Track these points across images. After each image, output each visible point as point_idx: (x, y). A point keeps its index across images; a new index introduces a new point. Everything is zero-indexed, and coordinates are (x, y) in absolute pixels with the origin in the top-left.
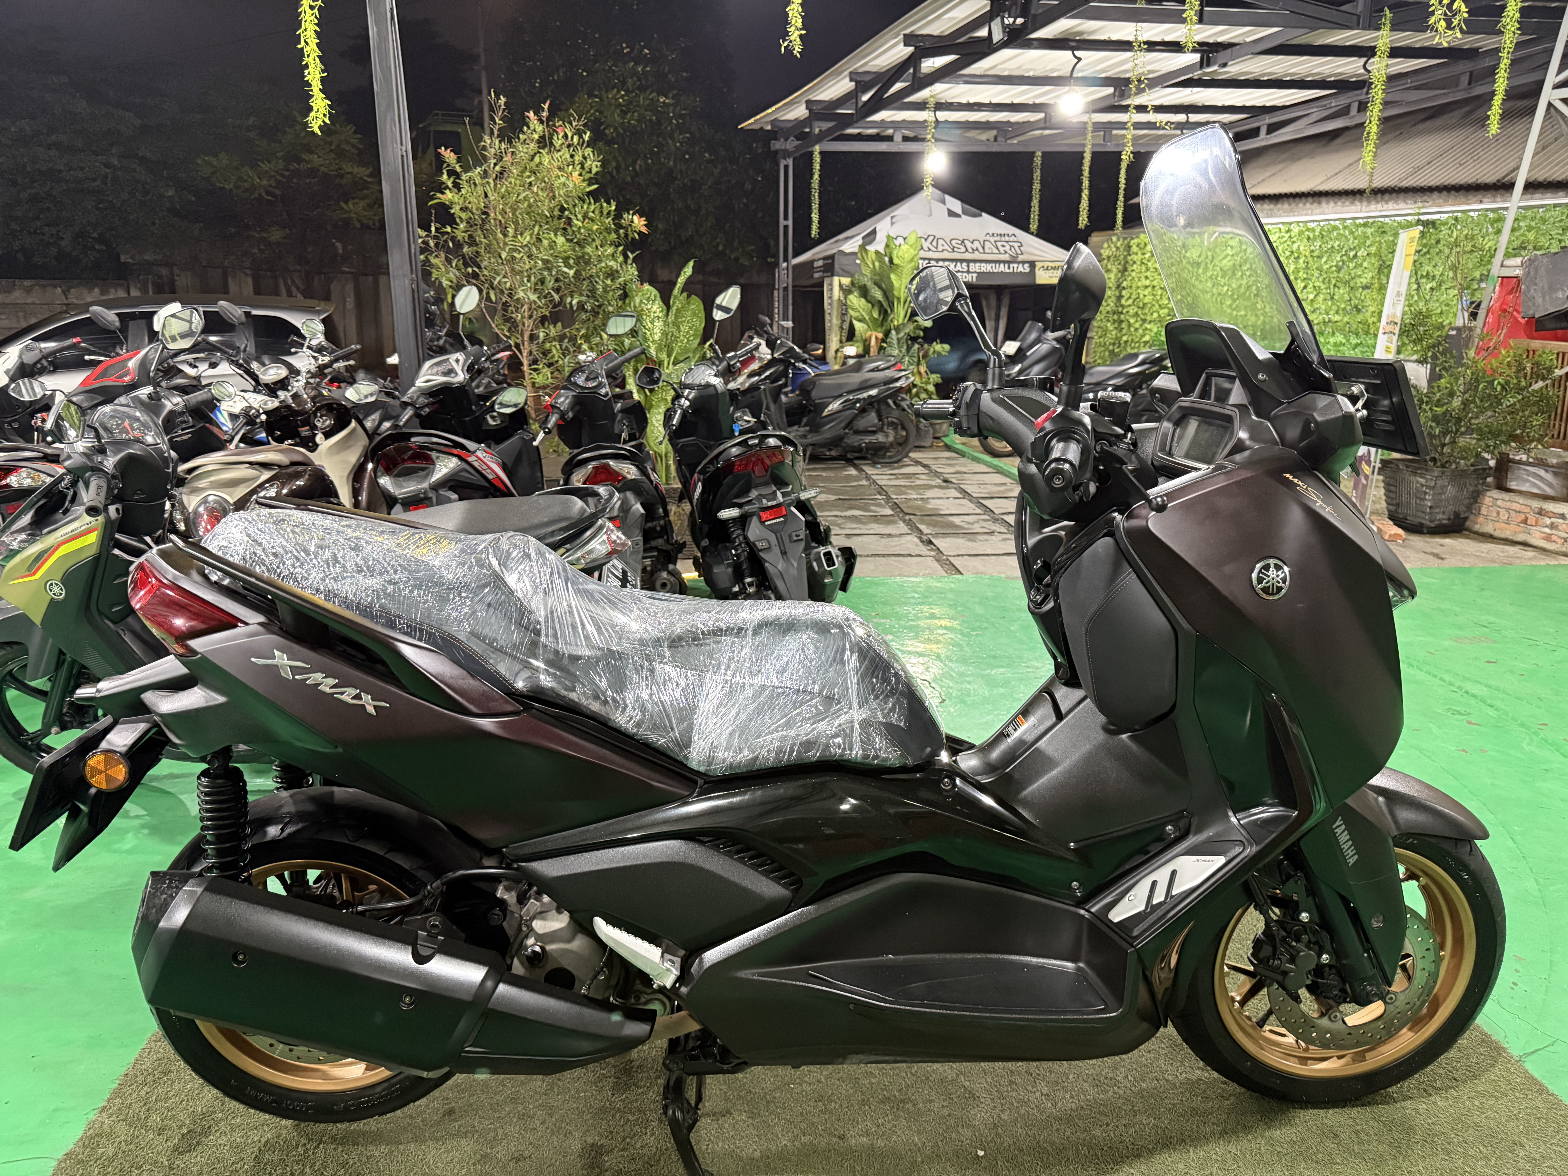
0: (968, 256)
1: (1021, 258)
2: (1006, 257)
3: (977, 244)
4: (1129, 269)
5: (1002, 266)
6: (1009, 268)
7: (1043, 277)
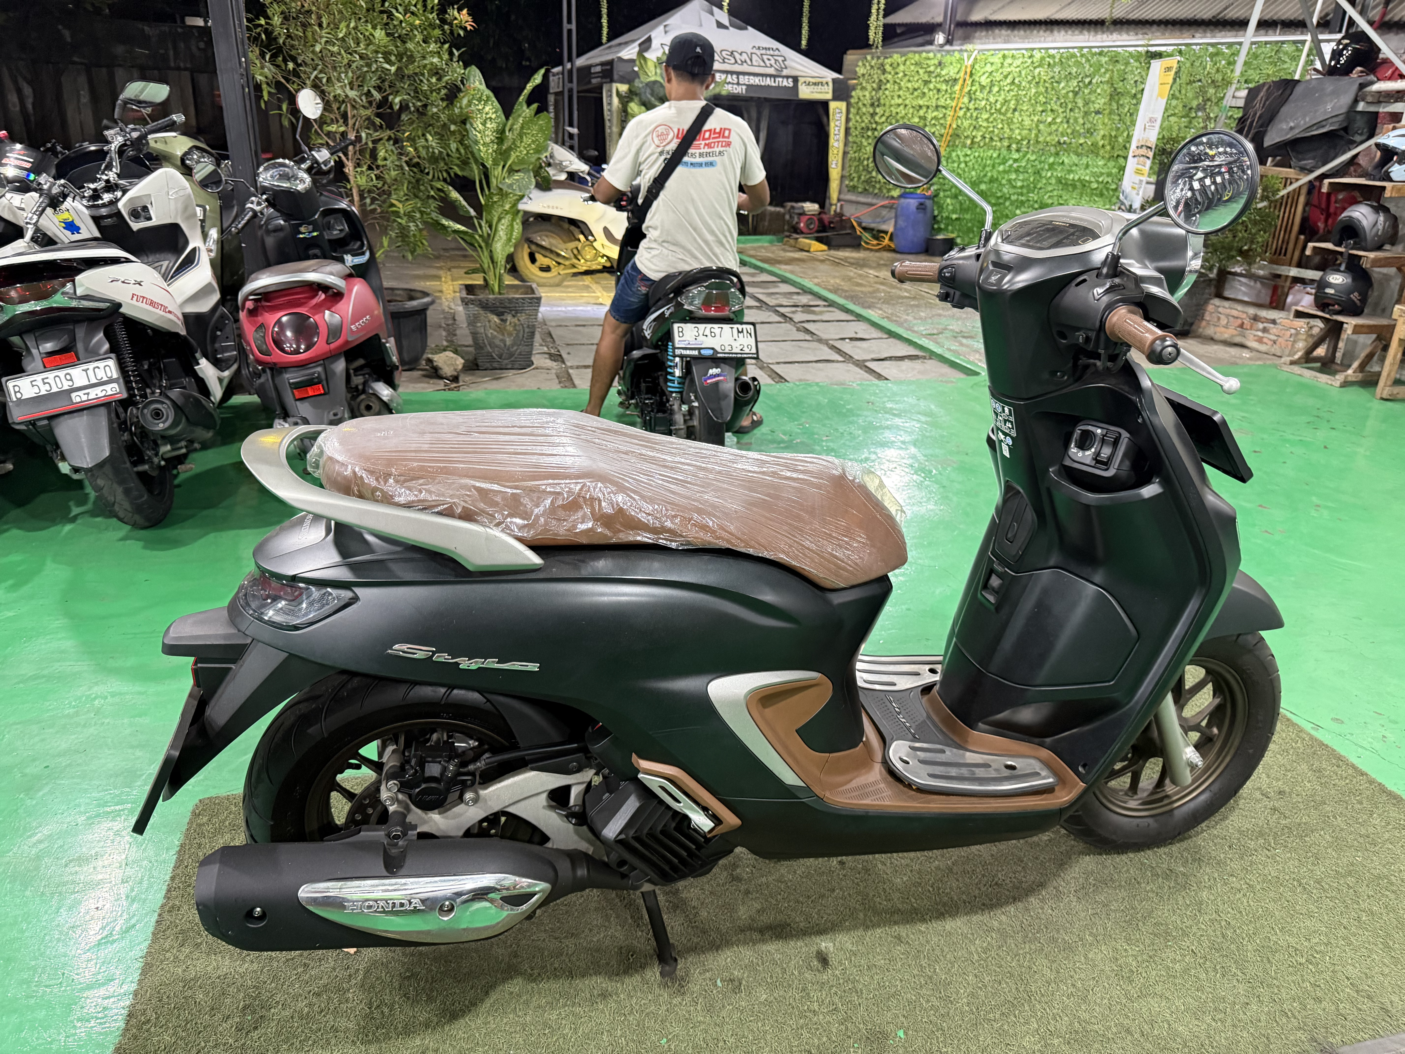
0: (737, 68)
1: (785, 72)
2: (772, 71)
3: (745, 57)
4: (883, 87)
5: (768, 79)
6: (774, 82)
7: (805, 93)
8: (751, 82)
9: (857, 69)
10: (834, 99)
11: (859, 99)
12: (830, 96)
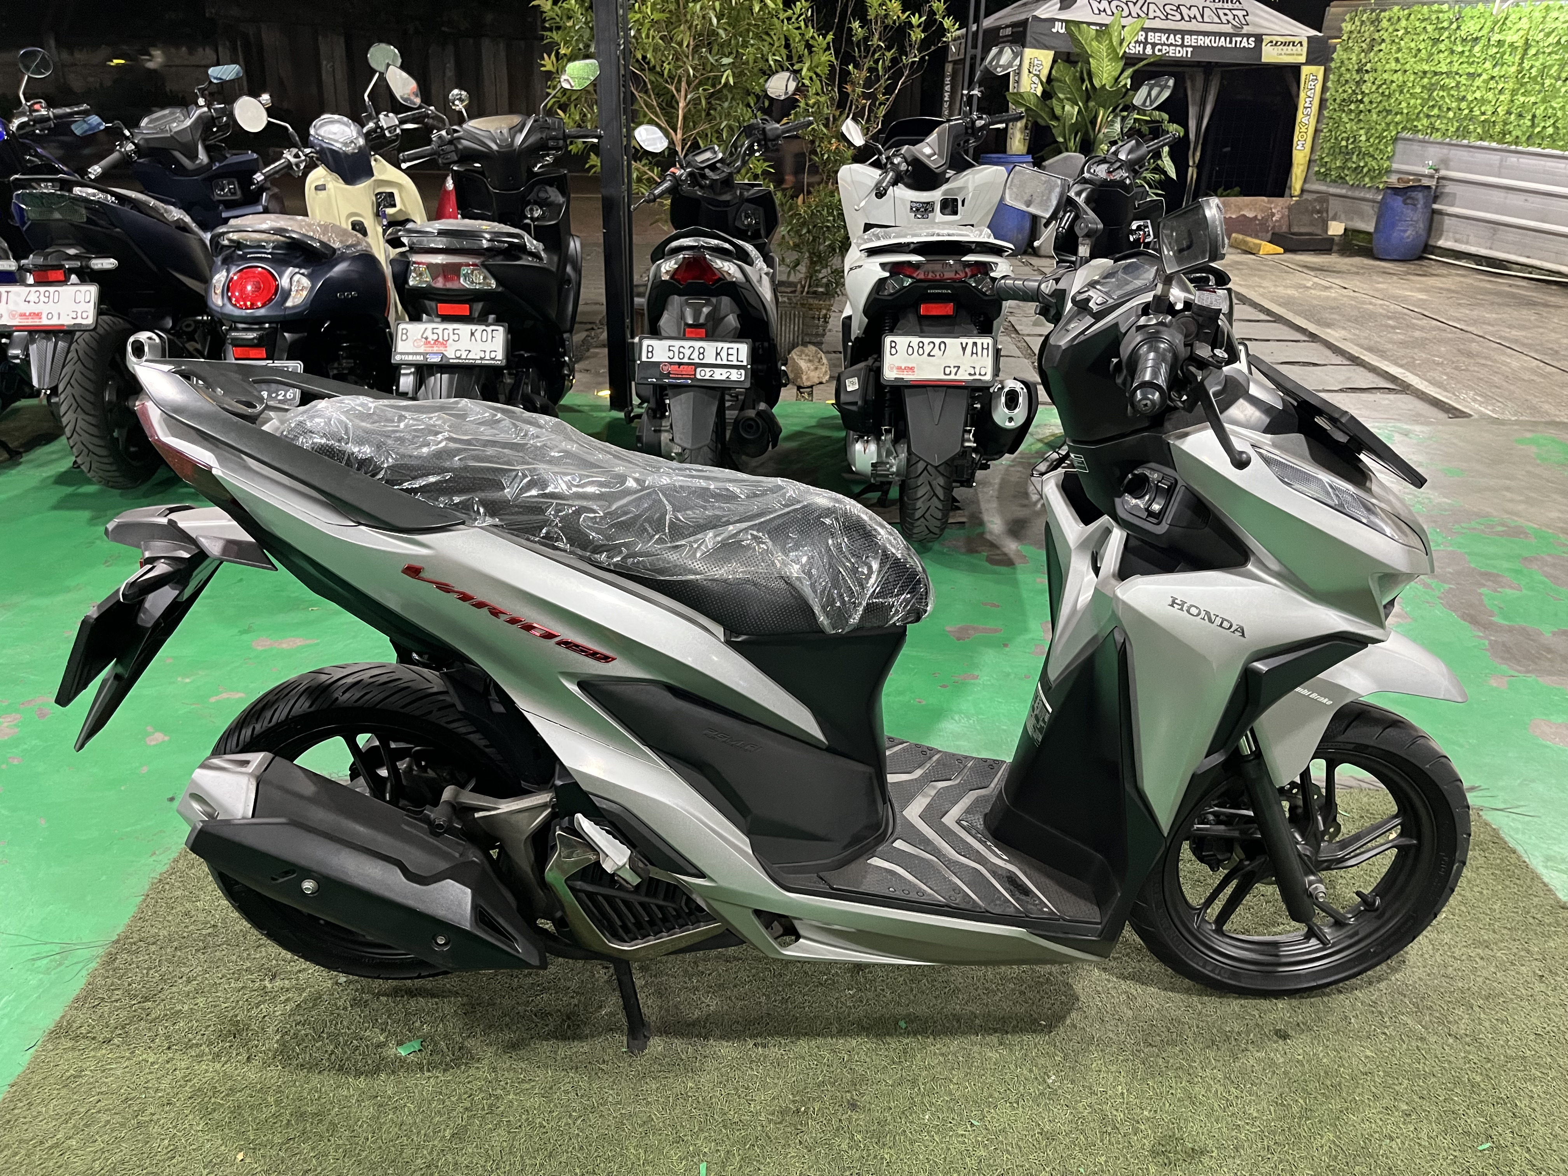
0: (1183, 26)
1: (1245, 30)
2: (1228, 29)
3: (1194, 11)
4: (1375, 49)
5: (1223, 39)
6: (1231, 42)
7: (1270, 55)
8: (1200, 43)
9: (1343, 25)
10: (1309, 62)
11: (1342, 62)
12: (1302, 59)
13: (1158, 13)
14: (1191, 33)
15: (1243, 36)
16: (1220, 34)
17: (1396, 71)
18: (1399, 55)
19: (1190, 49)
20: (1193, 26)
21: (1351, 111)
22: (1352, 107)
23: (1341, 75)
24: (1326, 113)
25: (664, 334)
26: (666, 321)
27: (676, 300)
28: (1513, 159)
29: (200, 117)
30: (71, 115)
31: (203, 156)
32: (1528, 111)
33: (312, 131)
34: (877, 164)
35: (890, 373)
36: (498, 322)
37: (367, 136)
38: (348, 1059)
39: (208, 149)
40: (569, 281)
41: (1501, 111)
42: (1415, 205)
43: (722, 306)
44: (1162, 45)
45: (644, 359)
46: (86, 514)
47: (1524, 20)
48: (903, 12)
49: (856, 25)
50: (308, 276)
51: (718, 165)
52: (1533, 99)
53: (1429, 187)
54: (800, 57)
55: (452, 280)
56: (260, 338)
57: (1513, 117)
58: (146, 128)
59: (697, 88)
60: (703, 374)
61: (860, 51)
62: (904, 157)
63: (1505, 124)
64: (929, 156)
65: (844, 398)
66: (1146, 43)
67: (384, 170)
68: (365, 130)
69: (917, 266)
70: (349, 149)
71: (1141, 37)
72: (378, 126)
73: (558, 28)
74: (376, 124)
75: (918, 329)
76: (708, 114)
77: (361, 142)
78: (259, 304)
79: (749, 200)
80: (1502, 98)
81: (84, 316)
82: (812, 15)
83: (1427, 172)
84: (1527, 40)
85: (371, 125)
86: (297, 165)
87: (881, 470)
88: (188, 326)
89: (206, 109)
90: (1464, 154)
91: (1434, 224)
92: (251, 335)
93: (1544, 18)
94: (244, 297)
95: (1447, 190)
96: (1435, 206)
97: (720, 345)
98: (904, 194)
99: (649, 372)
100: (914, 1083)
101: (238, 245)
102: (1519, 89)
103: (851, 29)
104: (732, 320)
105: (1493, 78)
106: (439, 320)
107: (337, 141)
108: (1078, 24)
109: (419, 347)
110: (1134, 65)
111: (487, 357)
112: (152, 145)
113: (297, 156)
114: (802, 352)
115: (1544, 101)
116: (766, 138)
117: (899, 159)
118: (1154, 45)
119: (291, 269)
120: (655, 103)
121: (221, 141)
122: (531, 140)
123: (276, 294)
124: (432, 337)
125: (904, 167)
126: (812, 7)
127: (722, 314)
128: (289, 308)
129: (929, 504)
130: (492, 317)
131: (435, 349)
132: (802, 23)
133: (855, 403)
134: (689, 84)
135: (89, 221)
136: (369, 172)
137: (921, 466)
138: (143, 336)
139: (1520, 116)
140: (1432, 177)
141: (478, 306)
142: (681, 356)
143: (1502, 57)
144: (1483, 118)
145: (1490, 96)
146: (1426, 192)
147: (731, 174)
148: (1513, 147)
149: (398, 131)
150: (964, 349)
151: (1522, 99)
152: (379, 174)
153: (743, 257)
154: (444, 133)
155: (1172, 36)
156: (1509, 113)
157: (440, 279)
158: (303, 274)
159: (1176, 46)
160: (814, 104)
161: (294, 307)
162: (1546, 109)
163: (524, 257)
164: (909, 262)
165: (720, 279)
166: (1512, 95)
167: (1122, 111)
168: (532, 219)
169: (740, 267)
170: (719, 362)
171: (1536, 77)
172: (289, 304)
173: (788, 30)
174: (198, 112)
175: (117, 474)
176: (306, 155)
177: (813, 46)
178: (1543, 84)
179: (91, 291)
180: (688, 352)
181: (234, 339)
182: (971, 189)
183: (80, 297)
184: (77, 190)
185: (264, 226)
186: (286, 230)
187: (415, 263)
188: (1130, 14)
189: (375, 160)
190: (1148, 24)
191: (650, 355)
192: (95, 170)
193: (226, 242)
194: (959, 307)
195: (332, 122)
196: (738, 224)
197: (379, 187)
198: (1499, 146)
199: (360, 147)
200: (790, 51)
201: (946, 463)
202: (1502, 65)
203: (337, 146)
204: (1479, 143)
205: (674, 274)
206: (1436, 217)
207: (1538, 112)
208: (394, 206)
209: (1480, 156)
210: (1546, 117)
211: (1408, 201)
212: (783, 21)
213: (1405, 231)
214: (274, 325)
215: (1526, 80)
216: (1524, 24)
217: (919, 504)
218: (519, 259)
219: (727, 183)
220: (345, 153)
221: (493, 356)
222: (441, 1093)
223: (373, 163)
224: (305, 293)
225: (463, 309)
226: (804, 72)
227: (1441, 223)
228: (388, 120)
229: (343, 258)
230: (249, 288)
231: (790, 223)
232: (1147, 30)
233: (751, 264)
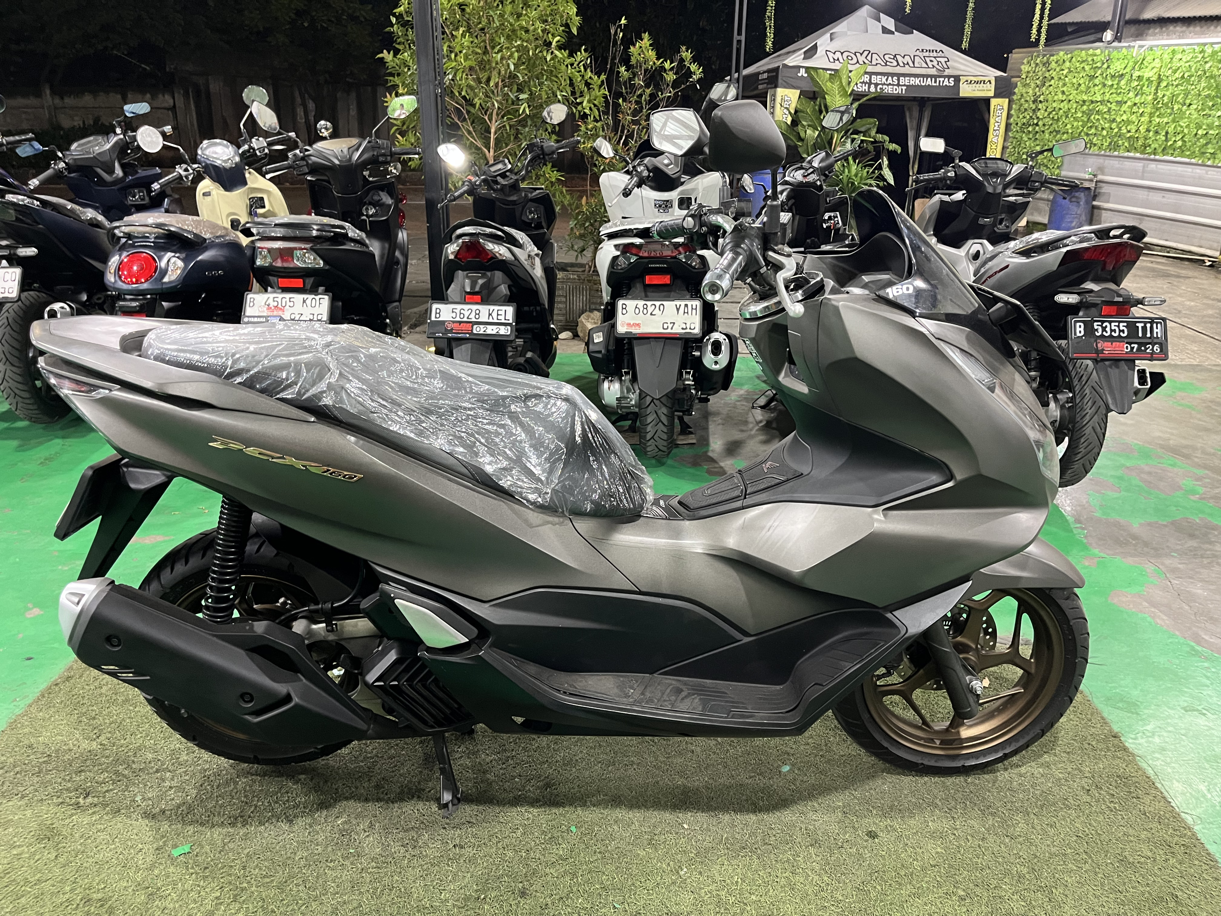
0: (898, 70)
1: (947, 73)
2: (933, 72)
3: (907, 58)
4: (1047, 84)
5: (929, 79)
6: (935, 82)
7: (966, 91)
8: (912, 83)
9: (1022, 67)
10: (996, 96)
11: (1022, 95)
12: (991, 94)
13: (880, 61)
14: (905, 75)
15: (945, 77)
16: (927, 76)
17: (1062, 101)
18: (1065, 89)
19: (904, 88)
20: (907, 70)
21: (1029, 132)
22: (1030, 129)
23: (1021, 105)
24: (1010, 134)
25: (450, 299)
26: (453, 291)
27: (460, 274)
28: (1153, 166)
29: (116, 142)
30: (20, 142)
31: (119, 172)
32: (1162, 129)
33: (199, 152)
34: (627, 172)
35: (621, 329)
36: (326, 292)
37: (242, 156)
38: (132, 858)
39: (123, 166)
40: (398, 263)
41: (1142, 129)
42: (1078, 202)
43: (496, 278)
44: (883, 84)
45: (433, 318)
46: (15, 443)
47: (1157, 61)
48: (658, 59)
49: (623, 69)
50: (183, 260)
51: (508, 174)
52: (1166, 120)
53: (1089, 188)
54: (581, 92)
55: (287, 261)
56: (141, 306)
57: (1151, 134)
58: (75, 150)
59: (503, 117)
60: (479, 330)
61: (626, 88)
62: (646, 166)
63: (1146, 139)
64: (667, 165)
65: (591, 347)
66: (870, 83)
67: (256, 180)
68: (240, 151)
69: (639, 247)
70: (228, 165)
71: (866, 78)
72: (251, 148)
73: (399, 75)
74: (250, 146)
75: (643, 294)
76: (516, 137)
77: (237, 159)
78: (143, 280)
79: (533, 200)
80: (1143, 119)
81: (11, 291)
82: (591, 62)
83: (1087, 177)
84: (1160, 75)
85: (246, 147)
86: (186, 177)
87: (624, 403)
88: (99, 299)
89: (122, 136)
90: (1115, 163)
91: (1094, 217)
92: (134, 304)
93: (1172, 59)
94: (130, 275)
95: (1103, 191)
96: (1095, 203)
97: (492, 308)
98: (649, 194)
99: (438, 328)
100: (574, 875)
101: (129, 236)
102: (1155, 112)
103: (619, 72)
104: (504, 289)
105: (1135, 104)
106: (280, 291)
107: (218, 159)
108: (815, 69)
109: (263, 311)
110: (859, 100)
111: (315, 319)
112: (79, 163)
113: (186, 170)
114: (589, 317)
115: (1174, 121)
116: (544, 153)
117: (642, 168)
118: (876, 85)
119: (169, 254)
120: (471, 129)
121: (135, 160)
122: (366, 156)
123: (155, 272)
124: (273, 304)
125: (645, 173)
126: (590, 57)
127: (495, 284)
128: (165, 283)
129: (656, 428)
130: (321, 289)
131: (275, 313)
132: (582, 68)
133: (600, 352)
134: (498, 114)
135: (17, 219)
136: (244, 183)
137: (648, 399)
138: (57, 306)
139: (1157, 132)
140: (1091, 180)
141: (310, 281)
142: (462, 316)
143: (1141, 89)
144: (1128, 135)
145: (1134, 118)
146: (1087, 193)
147: (517, 180)
148: (1152, 157)
149: (266, 151)
150: (678, 310)
151: (1158, 120)
152: (252, 183)
153: (513, 241)
154: (298, 151)
155: (890, 78)
156: (1148, 130)
157: (279, 260)
158: (178, 257)
159: (893, 85)
160: (592, 128)
161: (170, 282)
162: (1175, 127)
163: (349, 243)
164: (632, 244)
165: (492, 258)
166: (1150, 117)
167: (852, 134)
168: (367, 216)
169: (509, 249)
170: (491, 320)
171: (1167, 103)
172: (166, 280)
173: (572, 73)
174: (116, 139)
175: (37, 412)
176: (194, 170)
177: (590, 84)
178: (1173, 108)
179: (17, 272)
180: (467, 314)
181: (121, 307)
182: (701, 190)
183: (8, 277)
184: (10, 197)
185: (150, 221)
186: (165, 225)
187: (259, 248)
188: (858, 62)
189: (250, 173)
190: (870, 69)
191: (438, 316)
192: (34, 183)
193: (122, 235)
194: (675, 277)
195: (216, 144)
196: (524, 218)
197: (252, 193)
198: (1142, 156)
199: (236, 164)
200: (574, 88)
201: (666, 395)
202: (1142, 94)
203: (218, 163)
204: (1126, 154)
205: (457, 254)
206: (1095, 211)
207: (1170, 130)
208: (264, 207)
209: (1128, 164)
210: (1176, 134)
211: (1073, 199)
212: (567, 66)
213: (1072, 222)
214: (154, 296)
215: (1160, 105)
216: (1157, 63)
217: (649, 428)
218: (344, 244)
219: (514, 187)
220: (224, 168)
221: (319, 318)
222: (199, 886)
223: (247, 175)
224: (179, 272)
225: (298, 283)
226: (584, 104)
227: (1100, 216)
228: (258, 143)
229: (212, 245)
230: (135, 268)
231: (576, 219)
232: (871, 74)
233: (520, 246)
